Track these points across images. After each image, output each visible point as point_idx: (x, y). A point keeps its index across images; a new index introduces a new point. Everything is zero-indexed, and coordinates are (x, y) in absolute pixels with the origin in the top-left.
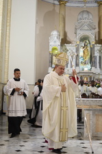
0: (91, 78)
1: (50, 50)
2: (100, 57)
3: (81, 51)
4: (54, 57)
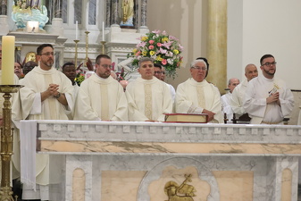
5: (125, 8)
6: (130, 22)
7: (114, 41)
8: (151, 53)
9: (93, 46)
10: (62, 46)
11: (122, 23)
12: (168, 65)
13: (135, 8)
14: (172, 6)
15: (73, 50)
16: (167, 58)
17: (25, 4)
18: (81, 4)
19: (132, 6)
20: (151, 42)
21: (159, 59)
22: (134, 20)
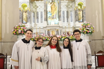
0: (57, 31)
1: (20, 7)
2: (67, 12)
3: (49, 6)
4: (24, 14)
5: (80, 17)
6: (81, 20)
7: (77, 26)
8: (84, 29)
9: (72, 28)
10: (62, 28)
11: (79, 21)
12: (89, 32)
13: (83, 16)
14: (93, 15)
15: (68, 29)
16: (89, 30)
17: (51, 18)
18: (68, 17)
19: (82, 16)
20: (84, 26)
21: (87, 31)
22: (83, 20)
